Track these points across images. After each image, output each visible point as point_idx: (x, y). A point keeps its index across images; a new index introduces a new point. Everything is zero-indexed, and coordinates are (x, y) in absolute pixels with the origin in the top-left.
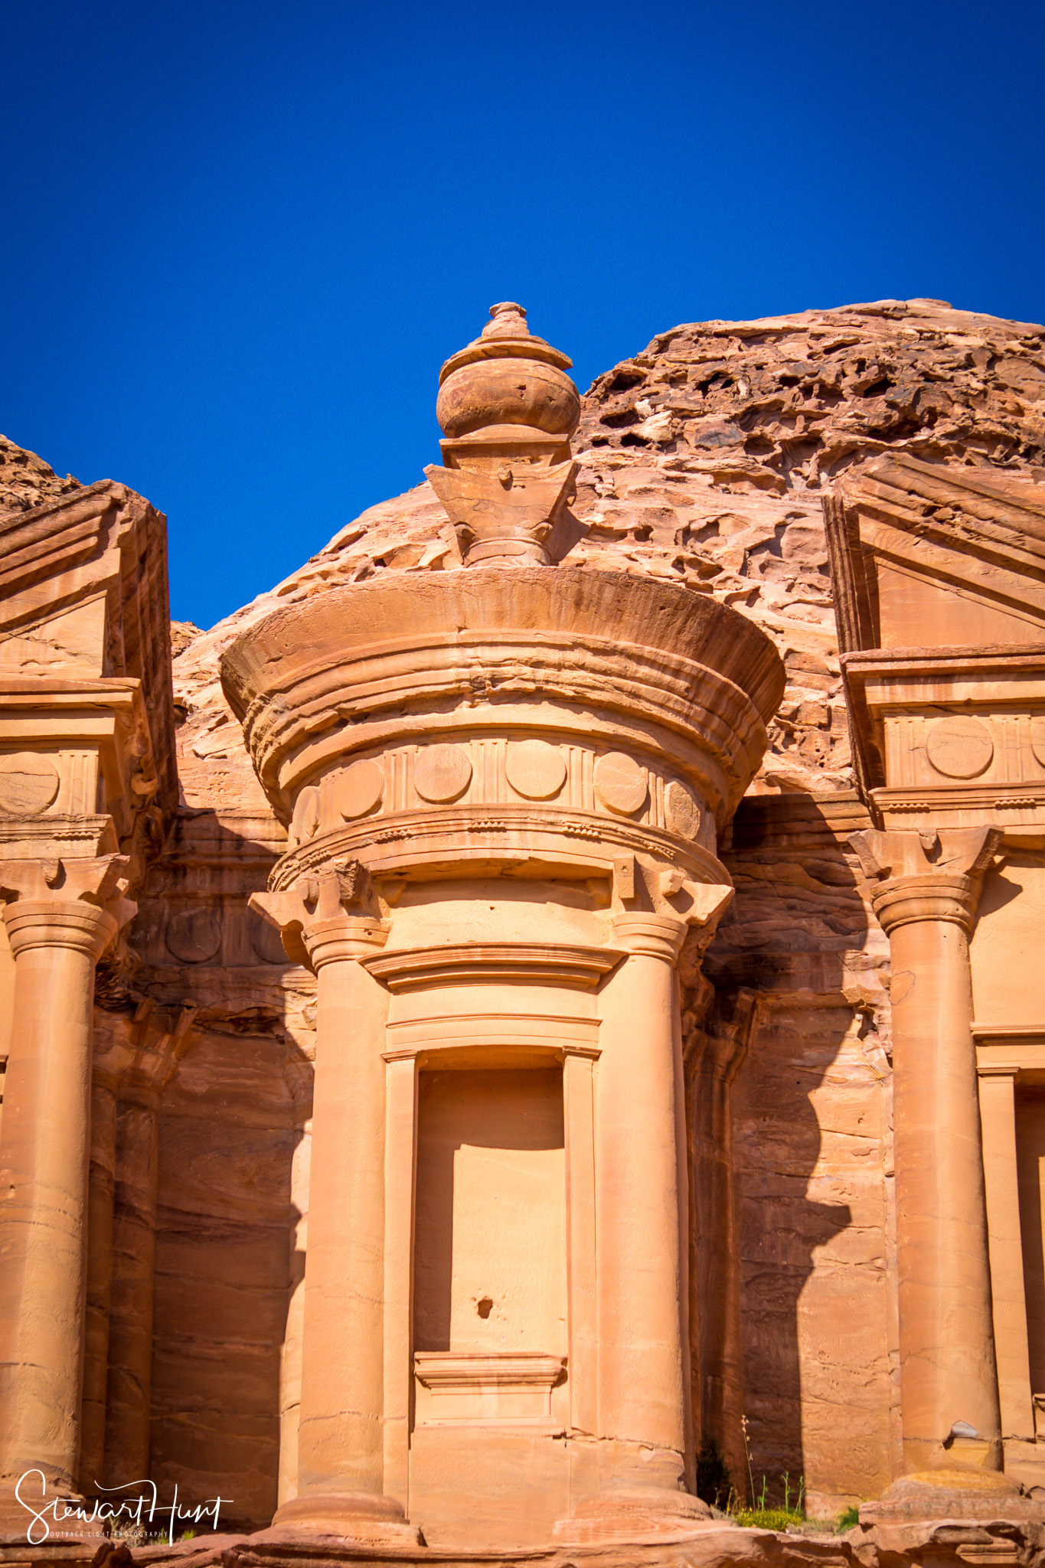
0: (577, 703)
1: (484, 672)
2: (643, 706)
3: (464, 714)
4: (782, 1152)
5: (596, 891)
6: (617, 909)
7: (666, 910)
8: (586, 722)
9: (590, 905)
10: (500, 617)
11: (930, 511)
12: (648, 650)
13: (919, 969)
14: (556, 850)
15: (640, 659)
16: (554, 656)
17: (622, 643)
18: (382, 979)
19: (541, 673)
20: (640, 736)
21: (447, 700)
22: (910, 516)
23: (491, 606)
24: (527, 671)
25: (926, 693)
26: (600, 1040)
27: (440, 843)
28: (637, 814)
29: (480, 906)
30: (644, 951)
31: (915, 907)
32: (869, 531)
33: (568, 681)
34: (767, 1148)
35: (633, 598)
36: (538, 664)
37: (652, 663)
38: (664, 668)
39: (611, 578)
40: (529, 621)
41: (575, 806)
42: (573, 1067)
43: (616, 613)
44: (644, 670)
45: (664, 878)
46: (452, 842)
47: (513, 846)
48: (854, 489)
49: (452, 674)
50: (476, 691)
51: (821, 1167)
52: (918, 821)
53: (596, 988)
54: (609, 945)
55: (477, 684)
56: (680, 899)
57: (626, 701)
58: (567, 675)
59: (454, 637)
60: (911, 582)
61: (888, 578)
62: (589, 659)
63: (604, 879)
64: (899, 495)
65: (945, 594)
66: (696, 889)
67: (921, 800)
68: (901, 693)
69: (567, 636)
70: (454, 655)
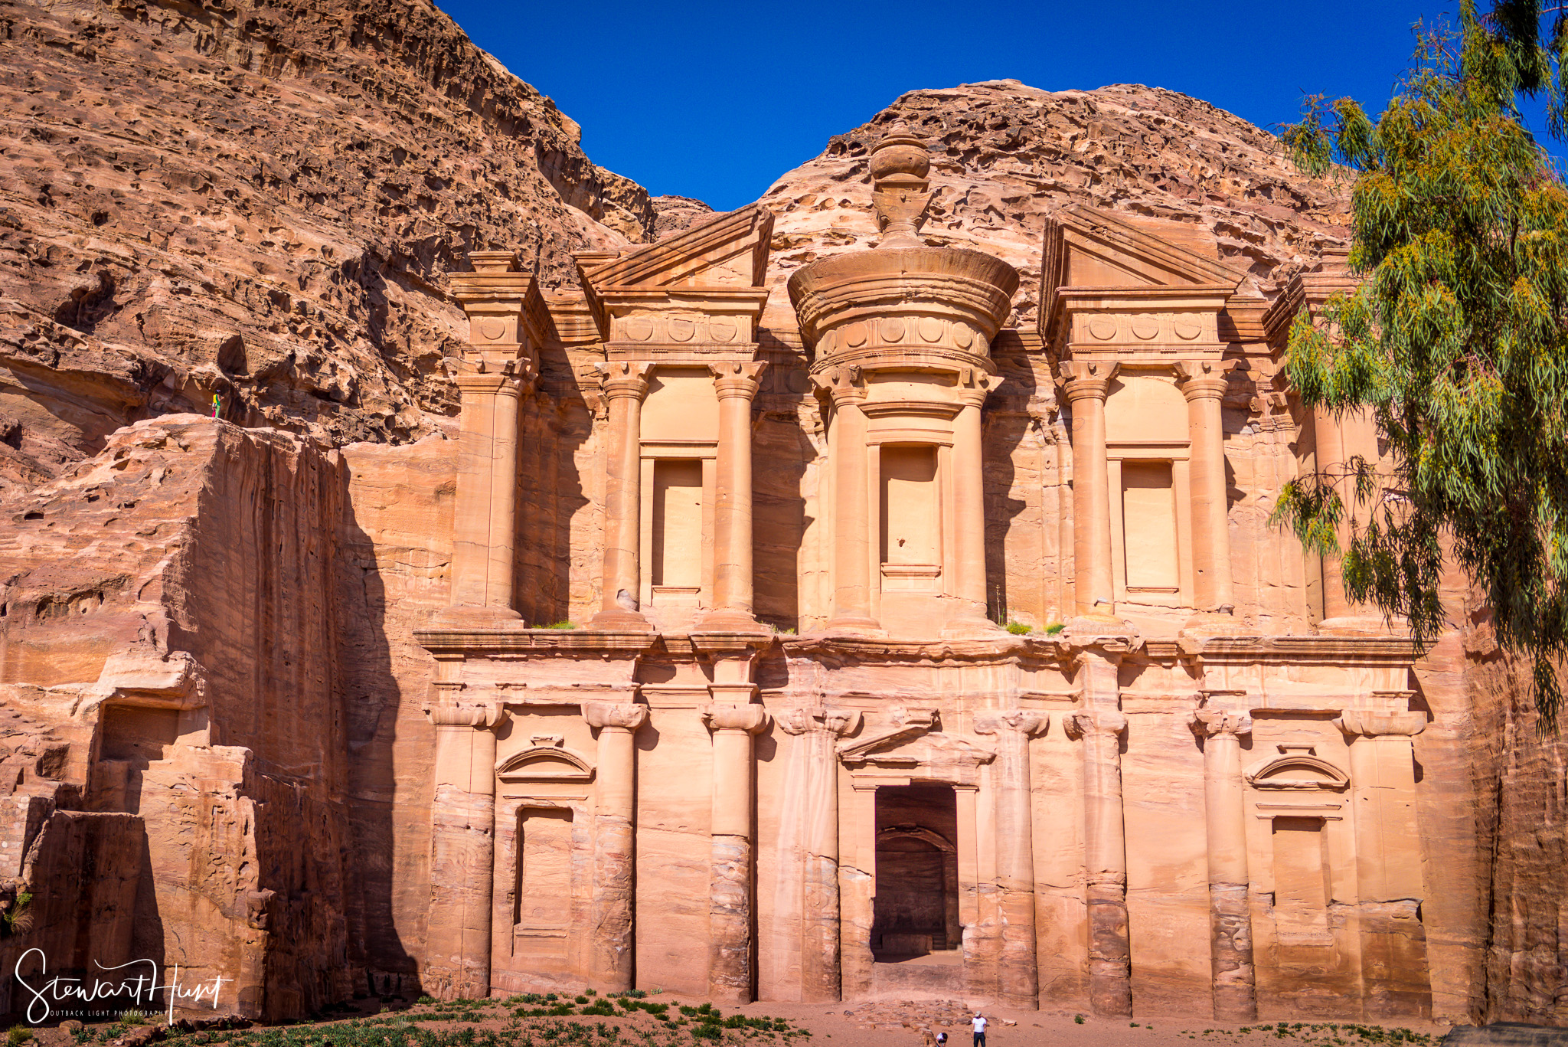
0: (948, 303)
1: (913, 290)
2: (972, 304)
3: (902, 306)
4: (1001, 476)
5: (953, 379)
6: (960, 387)
7: (979, 387)
8: (950, 310)
9: (948, 385)
10: (920, 267)
11: (1094, 228)
12: (977, 281)
13: (1086, 418)
14: (939, 363)
15: (973, 285)
16: (941, 284)
17: (967, 279)
18: (866, 413)
19: (936, 291)
20: (971, 316)
21: (895, 300)
22: (1086, 230)
23: (916, 262)
24: (930, 290)
25: (1090, 304)
26: (952, 440)
27: (893, 359)
28: (968, 348)
29: (907, 384)
30: (972, 404)
31: (1085, 392)
32: (1068, 235)
33: (946, 294)
34: (995, 474)
35: (972, 260)
36: (934, 287)
37: (978, 287)
38: (981, 288)
39: (964, 252)
40: (931, 269)
41: (946, 345)
42: (942, 452)
43: (965, 266)
44: (975, 290)
45: (980, 374)
46: (898, 359)
47: (923, 362)
48: (1063, 217)
49: (899, 290)
50: (908, 297)
51: (1016, 482)
52: (1086, 357)
53: (952, 419)
54: (957, 402)
55: (909, 294)
56: (984, 383)
57: (967, 302)
58: (945, 292)
59: (900, 275)
60: (1084, 257)
61: (1074, 254)
62: (954, 285)
63: (956, 374)
64: (1082, 221)
65: (1098, 262)
66: (991, 378)
67: (1088, 348)
68: (1081, 304)
69: (947, 276)
70: (900, 282)
